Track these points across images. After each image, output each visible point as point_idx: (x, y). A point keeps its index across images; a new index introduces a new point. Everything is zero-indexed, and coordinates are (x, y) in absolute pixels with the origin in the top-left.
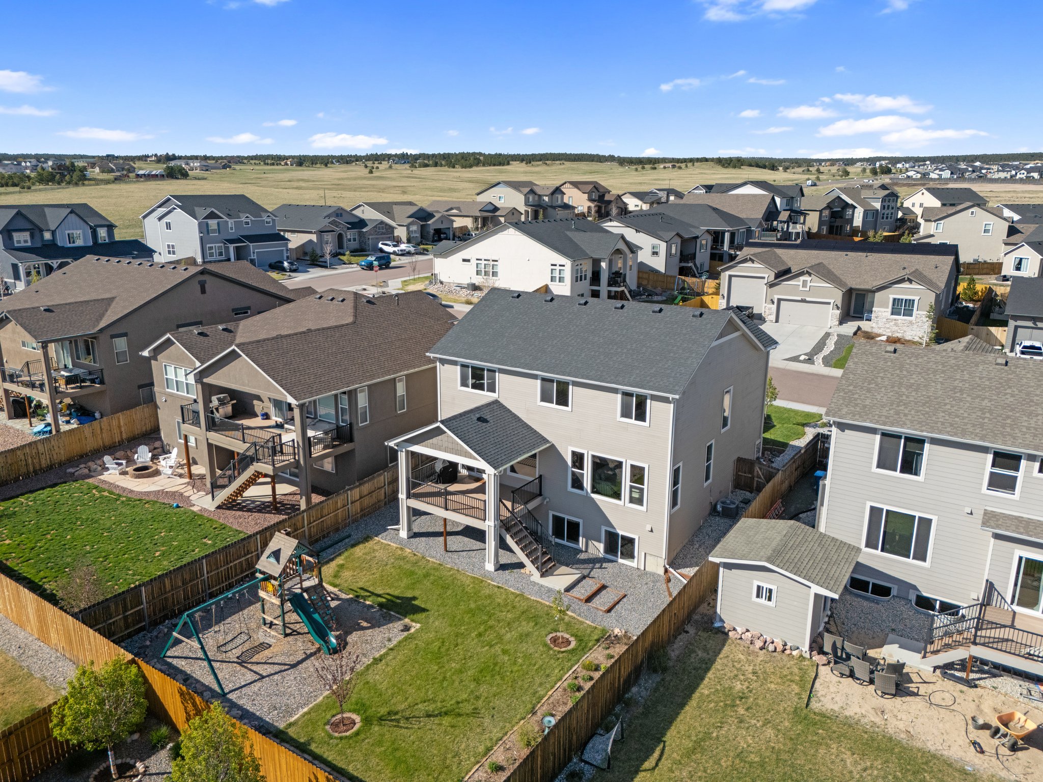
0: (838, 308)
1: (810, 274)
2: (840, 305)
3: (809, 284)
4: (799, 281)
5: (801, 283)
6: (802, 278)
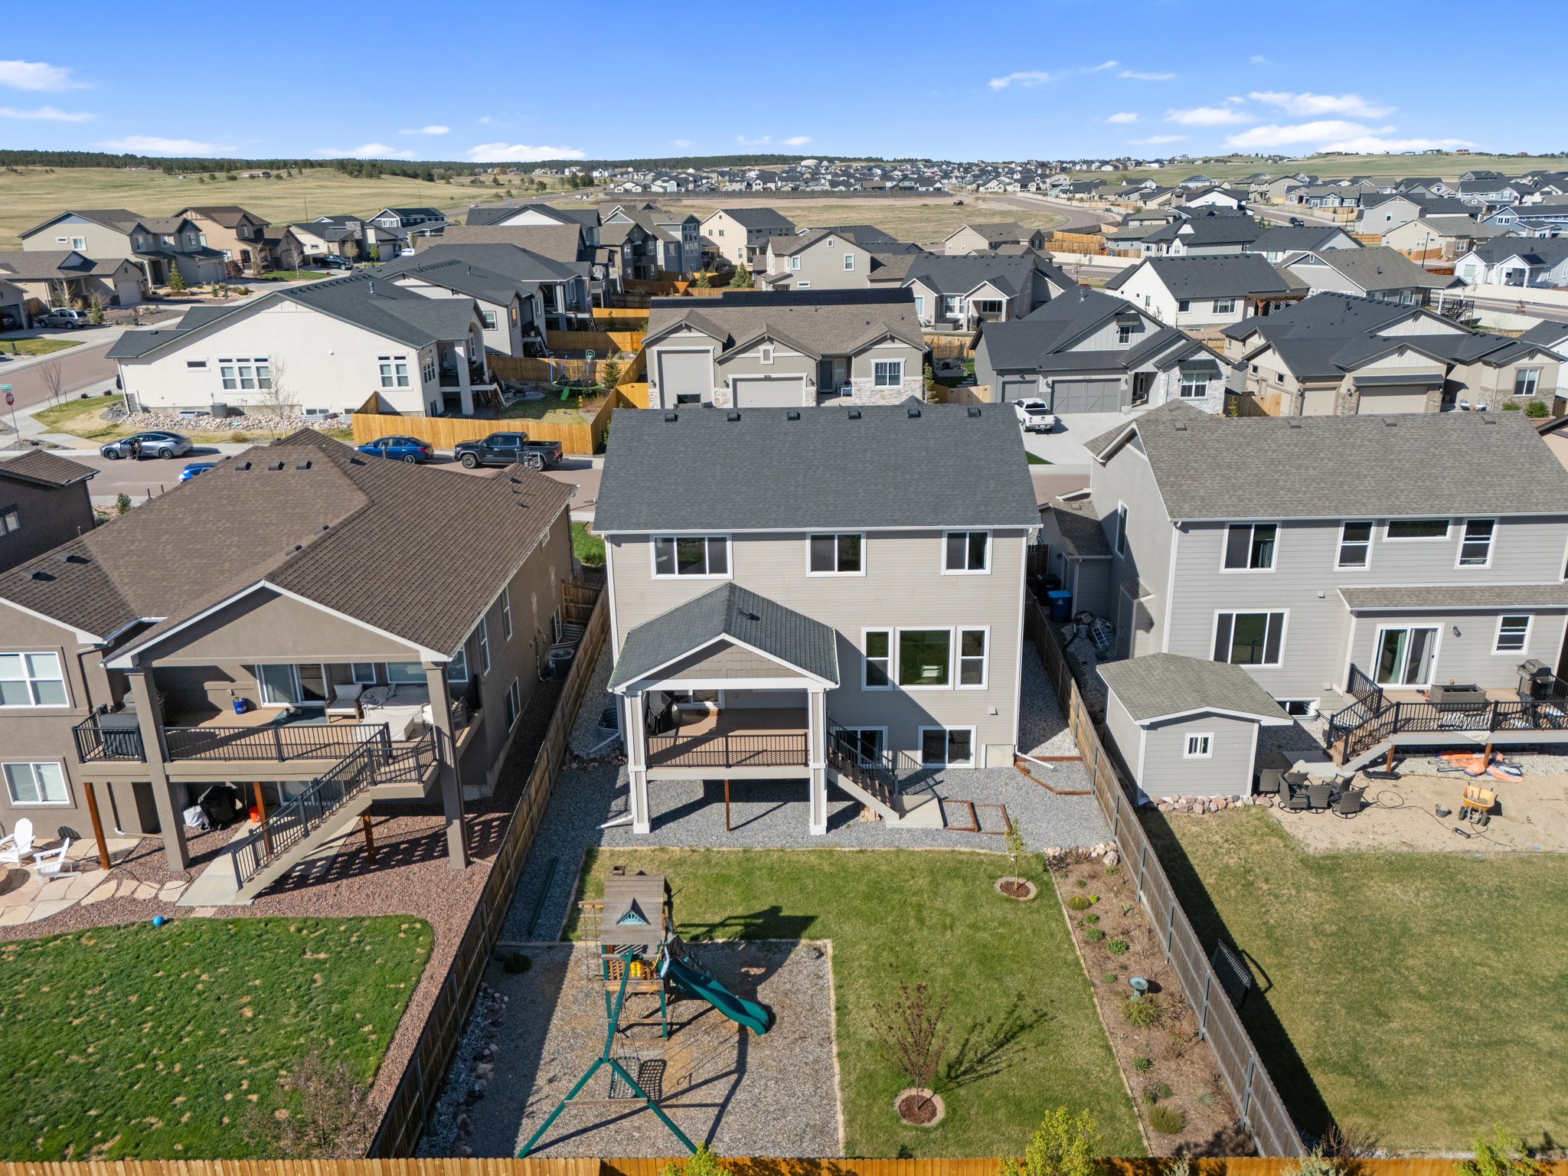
0: (813, 384)
1: (771, 340)
2: (814, 380)
3: (772, 355)
4: (759, 352)
5: (761, 355)
6: (762, 348)
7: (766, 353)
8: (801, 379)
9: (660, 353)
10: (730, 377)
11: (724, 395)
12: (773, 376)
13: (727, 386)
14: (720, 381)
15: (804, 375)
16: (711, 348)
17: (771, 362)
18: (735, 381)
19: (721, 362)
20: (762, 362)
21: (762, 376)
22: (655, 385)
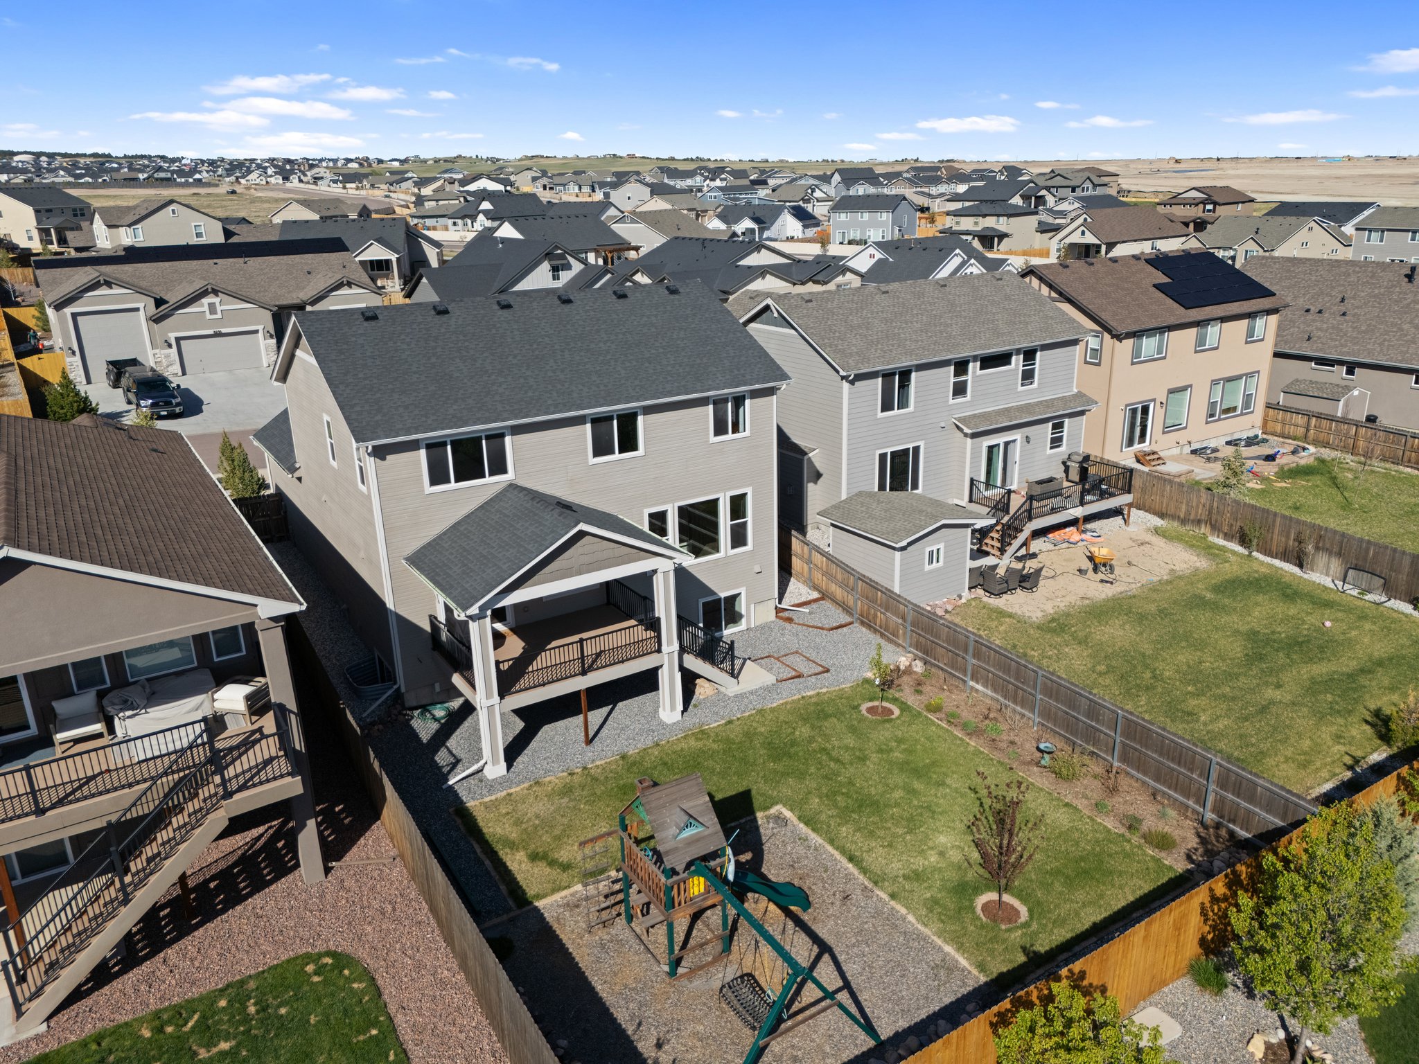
0: (271, 336)
3: (219, 308)
4: (202, 306)
5: (206, 308)
6: (206, 301)
7: (212, 307)
8: (256, 332)
9: (74, 316)
10: (172, 336)
11: (167, 356)
12: (224, 331)
13: (170, 346)
14: (159, 341)
15: (260, 328)
16: (141, 305)
17: (219, 316)
18: (178, 340)
19: (157, 320)
20: (208, 316)
21: (211, 332)
22: (74, 353)
